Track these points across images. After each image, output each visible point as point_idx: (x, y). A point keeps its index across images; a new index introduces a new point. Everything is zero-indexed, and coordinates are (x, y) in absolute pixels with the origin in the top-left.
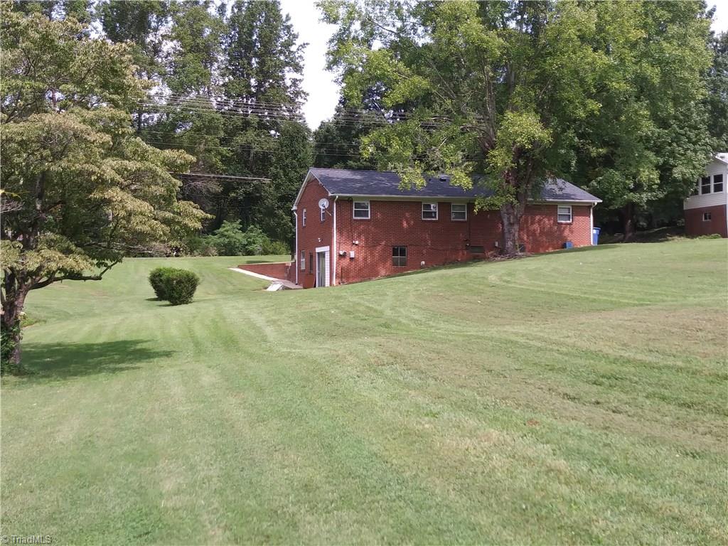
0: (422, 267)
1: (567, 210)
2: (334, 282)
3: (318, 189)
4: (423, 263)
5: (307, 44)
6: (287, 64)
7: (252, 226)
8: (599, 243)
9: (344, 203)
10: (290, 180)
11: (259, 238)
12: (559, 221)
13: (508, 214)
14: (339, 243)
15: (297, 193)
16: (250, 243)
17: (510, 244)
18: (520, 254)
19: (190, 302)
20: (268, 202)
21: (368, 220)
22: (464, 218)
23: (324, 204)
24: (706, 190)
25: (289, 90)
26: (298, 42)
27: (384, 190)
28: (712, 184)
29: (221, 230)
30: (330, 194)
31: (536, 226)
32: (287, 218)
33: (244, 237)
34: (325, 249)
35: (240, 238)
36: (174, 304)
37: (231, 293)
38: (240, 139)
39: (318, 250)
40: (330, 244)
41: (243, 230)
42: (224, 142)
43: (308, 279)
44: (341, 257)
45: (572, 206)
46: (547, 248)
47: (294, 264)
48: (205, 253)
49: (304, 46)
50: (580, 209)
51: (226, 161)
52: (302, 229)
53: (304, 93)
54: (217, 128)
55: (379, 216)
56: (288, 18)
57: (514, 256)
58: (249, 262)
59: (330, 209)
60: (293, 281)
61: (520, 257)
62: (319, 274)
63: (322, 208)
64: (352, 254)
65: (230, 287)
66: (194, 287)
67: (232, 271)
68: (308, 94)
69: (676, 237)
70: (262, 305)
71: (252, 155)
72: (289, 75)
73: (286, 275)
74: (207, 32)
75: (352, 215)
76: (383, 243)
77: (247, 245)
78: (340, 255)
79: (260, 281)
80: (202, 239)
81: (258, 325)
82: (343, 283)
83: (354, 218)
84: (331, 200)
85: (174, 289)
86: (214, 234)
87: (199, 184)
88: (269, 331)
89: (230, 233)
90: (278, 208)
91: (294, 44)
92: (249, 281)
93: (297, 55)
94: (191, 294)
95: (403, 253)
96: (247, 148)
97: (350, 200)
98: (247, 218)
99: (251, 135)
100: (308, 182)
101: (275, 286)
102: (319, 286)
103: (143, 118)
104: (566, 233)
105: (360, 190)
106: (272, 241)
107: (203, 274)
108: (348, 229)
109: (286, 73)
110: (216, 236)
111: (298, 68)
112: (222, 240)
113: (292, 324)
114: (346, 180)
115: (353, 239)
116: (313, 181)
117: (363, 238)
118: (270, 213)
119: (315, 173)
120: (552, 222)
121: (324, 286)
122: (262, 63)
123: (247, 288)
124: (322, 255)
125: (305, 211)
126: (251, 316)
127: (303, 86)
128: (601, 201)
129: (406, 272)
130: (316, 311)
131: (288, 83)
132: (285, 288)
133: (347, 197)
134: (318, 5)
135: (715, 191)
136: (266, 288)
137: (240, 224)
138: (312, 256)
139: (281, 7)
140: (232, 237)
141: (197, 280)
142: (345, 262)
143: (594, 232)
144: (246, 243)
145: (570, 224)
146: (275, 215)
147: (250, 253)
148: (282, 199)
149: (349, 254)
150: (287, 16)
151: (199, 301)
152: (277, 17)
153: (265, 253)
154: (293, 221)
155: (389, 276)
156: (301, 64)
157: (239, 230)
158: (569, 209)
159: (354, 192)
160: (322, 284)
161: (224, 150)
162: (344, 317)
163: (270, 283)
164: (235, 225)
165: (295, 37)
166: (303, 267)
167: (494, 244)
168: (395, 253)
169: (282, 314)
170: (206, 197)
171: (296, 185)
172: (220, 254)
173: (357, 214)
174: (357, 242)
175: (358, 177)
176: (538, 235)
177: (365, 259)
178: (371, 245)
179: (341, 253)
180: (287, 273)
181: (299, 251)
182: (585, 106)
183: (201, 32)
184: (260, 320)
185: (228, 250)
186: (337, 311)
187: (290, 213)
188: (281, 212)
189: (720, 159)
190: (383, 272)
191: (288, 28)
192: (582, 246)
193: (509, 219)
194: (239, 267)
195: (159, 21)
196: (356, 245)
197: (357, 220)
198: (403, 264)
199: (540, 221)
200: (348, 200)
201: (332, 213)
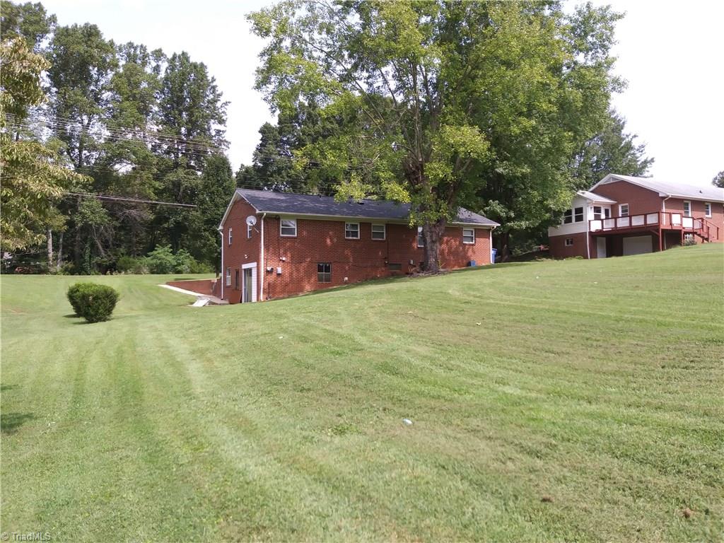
0: (346, 283)
1: (470, 232)
2: (262, 296)
3: (245, 207)
4: (346, 278)
5: (229, 102)
6: (213, 117)
7: (181, 250)
8: (496, 261)
9: (273, 221)
10: (216, 206)
11: (187, 260)
12: (464, 242)
13: (431, 232)
14: (266, 259)
15: (222, 218)
16: (179, 264)
17: (432, 260)
18: (442, 270)
19: (109, 320)
20: (196, 225)
21: (294, 238)
22: (383, 238)
23: (251, 221)
24: (569, 220)
25: (214, 138)
26: (223, 99)
27: (309, 210)
28: (574, 215)
29: (155, 252)
30: (258, 212)
31: (444, 246)
32: (213, 240)
33: (174, 259)
34: (253, 265)
35: (170, 260)
36: (90, 321)
37: (156, 309)
38: (171, 177)
39: (245, 266)
40: (258, 260)
41: (173, 253)
42: (157, 178)
43: (234, 295)
44: (268, 272)
45: (475, 229)
46: (454, 266)
47: (219, 281)
48: (138, 272)
49: (226, 104)
50: (481, 232)
51: (159, 193)
52: (228, 247)
53: (227, 142)
54: (151, 164)
55: (305, 233)
56: (214, 80)
57: (436, 272)
58: (176, 279)
59: (258, 226)
60: (219, 296)
61: (443, 273)
62: (245, 289)
63: (249, 224)
64: (280, 270)
65: (156, 303)
66: (113, 303)
67: (160, 288)
68: (230, 143)
69: (544, 259)
70: (186, 325)
71: (182, 190)
72: (214, 126)
73: (211, 291)
74: (144, 85)
75: (279, 231)
76: (309, 260)
77: (176, 266)
78: (267, 271)
79: (187, 296)
80: (136, 260)
81: (179, 360)
82: (270, 298)
83: (281, 235)
84: (259, 217)
85: (90, 306)
86: (148, 256)
87: (134, 212)
88: (194, 369)
89: (162, 256)
90: (205, 230)
91: (219, 100)
92: (176, 296)
93: (221, 111)
94: (109, 311)
95: (327, 269)
96: (177, 184)
97: (277, 218)
98: (177, 244)
99: (181, 172)
100: (235, 203)
101: (202, 301)
102: (245, 302)
103: (83, 156)
104: (470, 253)
105: (286, 209)
106: (198, 263)
107: (132, 290)
108: (275, 245)
109: (212, 125)
110: (149, 258)
111: (221, 121)
112: (155, 261)
113: (226, 356)
114: (272, 200)
115: (279, 256)
116: (240, 201)
117: (289, 255)
118: (197, 236)
119: (242, 193)
120: (458, 243)
121: (251, 301)
122: (191, 115)
123: (173, 303)
124: (249, 271)
125: (231, 230)
126: (171, 342)
127: (226, 137)
128: (499, 225)
129: (330, 288)
130: (257, 336)
131: (213, 133)
132: (211, 303)
133: (273, 215)
134: (249, 18)
135: (576, 221)
136: (192, 303)
137: (171, 248)
138: (238, 273)
139: (207, 70)
140: (163, 259)
141: (116, 296)
142: (272, 278)
143: (492, 252)
144: (176, 264)
145: (473, 245)
146: (201, 237)
147: (179, 272)
148: (208, 222)
149: (277, 270)
150: (213, 78)
151: (118, 318)
152: (204, 76)
153: (192, 272)
154: (219, 242)
155: (315, 292)
156: (224, 118)
157: (171, 252)
158: (472, 231)
159: (282, 211)
160: (249, 299)
161: (157, 184)
162: (301, 346)
163: (197, 298)
164: (166, 249)
165: (219, 95)
166: (229, 284)
167: (410, 261)
168: (320, 269)
169: (212, 339)
170: (141, 224)
171: (222, 209)
172: (153, 273)
173: (284, 231)
174: (284, 259)
175: (283, 198)
176: (446, 254)
177: (291, 274)
178: (297, 260)
179: (269, 269)
180: (214, 289)
181: (225, 268)
182: (518, 123)
183: (137, 84)
184: (181, 348)
185: (160, 269)
186: (286, 336)
187: (216, 234)
188: (207, 233)
189: (582, 195)
190: (308, 287)
191: (214, 87)
192: (484, 264)
193: (431, 237)
194: (168, 284)
195: (100, 74)
196: (283, 261)
197: (283, 238)
198: (328, 280)
199: (447, 241)
200: (275, 218)
201: (260, 230)
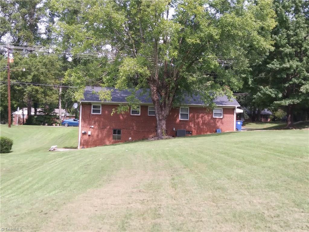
0: (129, 141)
2: (79, 147)
4: (130, 138)
12: (214, 117)
13: (158, 114)
14: (82, 127)
21: (100, 115)
23: (76, 106)
31: (200, 120)
44: (83, 134)
45: (223, 108)
46: (206, 132)
50: (227, 110)
55: (106, 112)
64: (90, 133)
76: (108, 127)
82: (84, 148)
83: (92, 113)
95: (119, 132)
104: (219, 124)
108: (88, 119)
115: (90, 125)
117: (96, 124)
120: (209, 117)
133: (88, 102)
142: (86, 137)
143: (236, 123)
145: (221, 119)
149: (88, 133)
158: (221, 110)
167: (173, 129)
168: (115, 133)
173: (94, 111)
176: (201, 125)
177: (98, 136)
178: (102, 128)
179: (84, 132)
190: (107, 143)
192: (228, 131)
193: (159, 117)
196: (92, 128)
197: (94, 115)
198: (119, 138)
199: (202, 117)
200: (89, 104)
201: (79, 110)
